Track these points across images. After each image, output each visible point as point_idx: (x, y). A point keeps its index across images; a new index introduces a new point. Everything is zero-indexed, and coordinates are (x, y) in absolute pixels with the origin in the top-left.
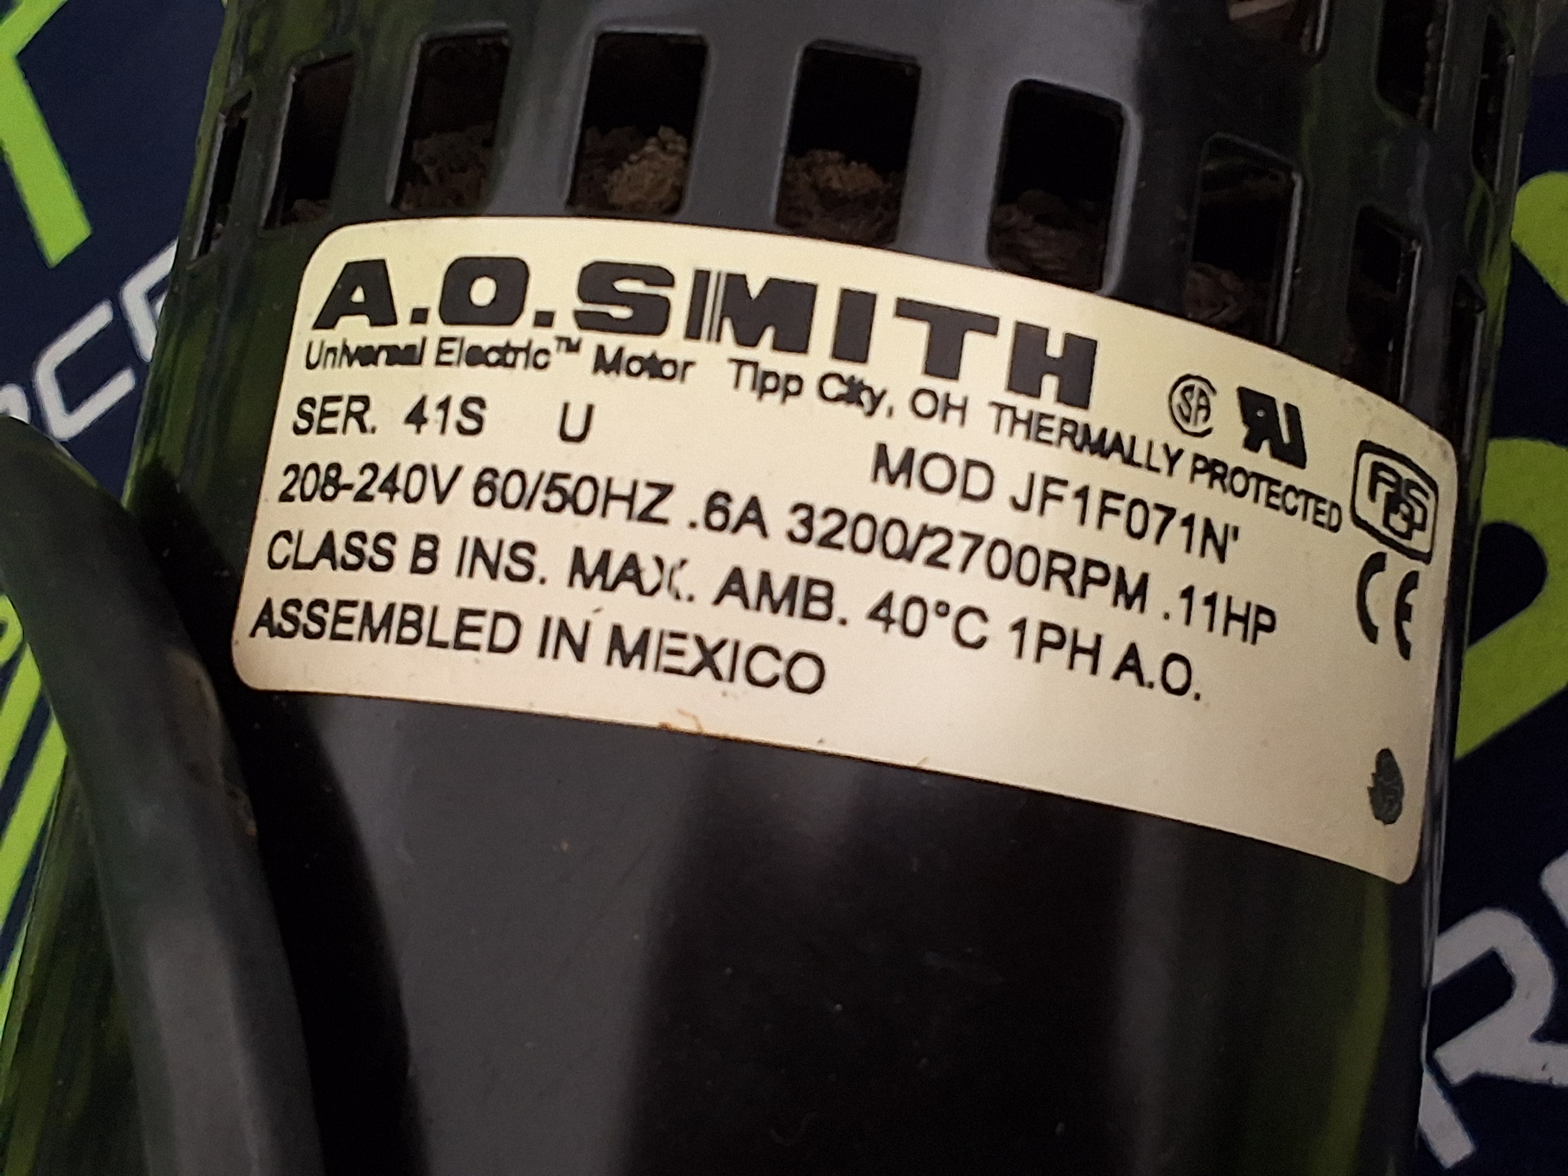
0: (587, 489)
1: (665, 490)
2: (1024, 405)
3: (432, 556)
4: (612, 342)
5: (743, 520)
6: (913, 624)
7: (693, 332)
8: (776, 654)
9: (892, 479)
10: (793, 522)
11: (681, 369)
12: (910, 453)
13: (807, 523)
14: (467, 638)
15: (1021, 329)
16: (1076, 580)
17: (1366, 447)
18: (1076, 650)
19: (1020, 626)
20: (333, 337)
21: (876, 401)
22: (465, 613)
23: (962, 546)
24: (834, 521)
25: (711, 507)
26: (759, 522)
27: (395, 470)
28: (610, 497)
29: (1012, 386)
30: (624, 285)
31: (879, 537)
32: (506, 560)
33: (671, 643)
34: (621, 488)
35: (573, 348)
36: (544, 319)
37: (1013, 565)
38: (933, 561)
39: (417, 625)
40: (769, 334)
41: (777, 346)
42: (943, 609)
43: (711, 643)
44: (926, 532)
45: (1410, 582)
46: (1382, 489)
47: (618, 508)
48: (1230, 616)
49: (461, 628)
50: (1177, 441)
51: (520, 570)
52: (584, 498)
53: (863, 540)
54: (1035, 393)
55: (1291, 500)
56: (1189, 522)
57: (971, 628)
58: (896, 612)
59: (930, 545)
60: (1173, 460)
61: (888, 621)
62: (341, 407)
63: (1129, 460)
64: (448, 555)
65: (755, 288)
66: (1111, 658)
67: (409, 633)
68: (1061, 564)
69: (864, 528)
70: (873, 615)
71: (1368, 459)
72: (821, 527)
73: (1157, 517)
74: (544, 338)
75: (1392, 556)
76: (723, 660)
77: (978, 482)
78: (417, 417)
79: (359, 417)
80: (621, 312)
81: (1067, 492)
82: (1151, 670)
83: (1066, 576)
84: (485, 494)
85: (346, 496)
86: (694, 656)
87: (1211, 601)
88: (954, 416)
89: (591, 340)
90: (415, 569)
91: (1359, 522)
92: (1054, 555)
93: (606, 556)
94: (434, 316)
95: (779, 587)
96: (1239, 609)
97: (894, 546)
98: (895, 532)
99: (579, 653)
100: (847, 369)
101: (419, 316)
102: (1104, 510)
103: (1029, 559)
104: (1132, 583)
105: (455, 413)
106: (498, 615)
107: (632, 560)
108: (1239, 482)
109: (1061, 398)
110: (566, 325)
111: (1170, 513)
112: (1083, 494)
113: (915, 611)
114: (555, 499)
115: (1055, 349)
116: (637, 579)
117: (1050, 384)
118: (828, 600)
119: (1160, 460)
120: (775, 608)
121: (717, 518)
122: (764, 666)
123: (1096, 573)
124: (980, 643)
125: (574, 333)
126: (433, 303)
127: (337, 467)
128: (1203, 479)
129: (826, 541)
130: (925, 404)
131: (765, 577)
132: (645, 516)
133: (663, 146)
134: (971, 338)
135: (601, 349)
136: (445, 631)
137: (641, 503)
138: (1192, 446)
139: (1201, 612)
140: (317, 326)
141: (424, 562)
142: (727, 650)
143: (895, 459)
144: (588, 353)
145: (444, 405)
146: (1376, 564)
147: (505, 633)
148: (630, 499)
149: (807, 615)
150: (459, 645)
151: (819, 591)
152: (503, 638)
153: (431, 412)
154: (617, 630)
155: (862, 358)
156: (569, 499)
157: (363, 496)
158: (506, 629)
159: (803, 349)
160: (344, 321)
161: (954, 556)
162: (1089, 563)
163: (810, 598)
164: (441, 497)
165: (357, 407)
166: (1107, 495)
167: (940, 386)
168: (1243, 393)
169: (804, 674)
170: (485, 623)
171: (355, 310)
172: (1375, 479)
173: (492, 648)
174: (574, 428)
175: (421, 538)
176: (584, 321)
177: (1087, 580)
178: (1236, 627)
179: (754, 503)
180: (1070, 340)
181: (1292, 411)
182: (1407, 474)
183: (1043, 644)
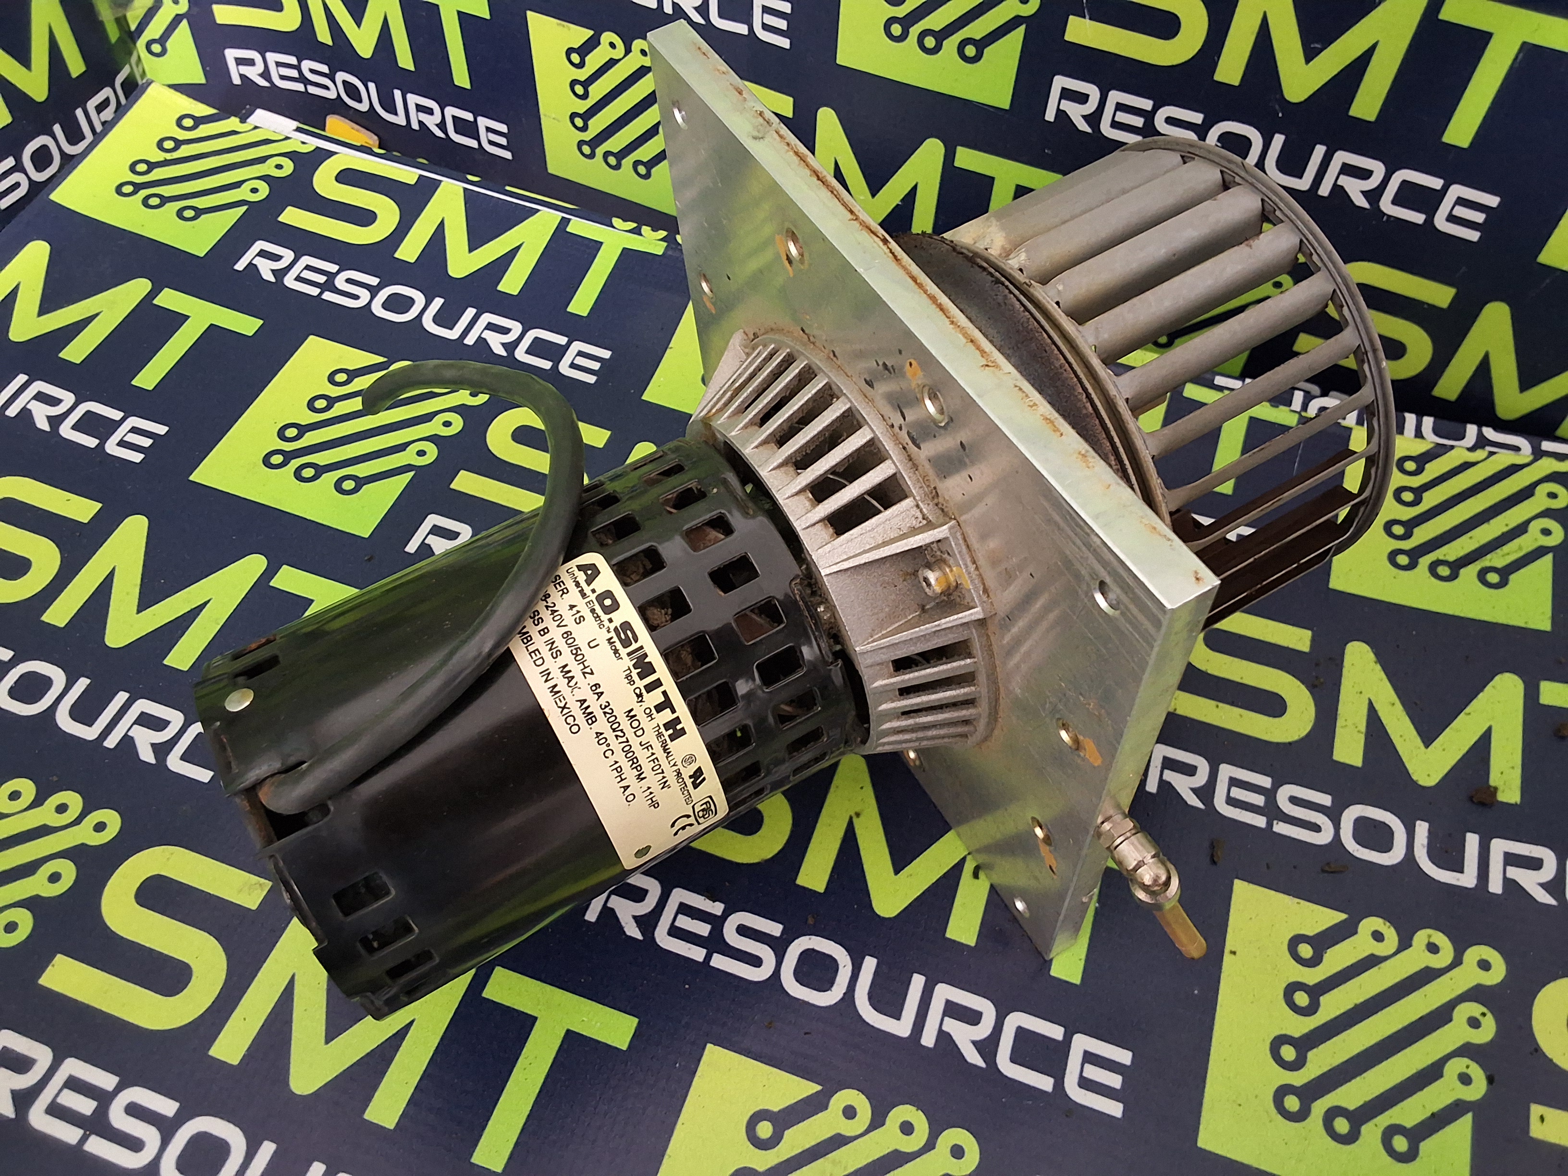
0: (581, 657)
1: (592, 673)
2: (662, 729)
3: (545, 633)
4: (615, 639)
5: (597, 694)
6: (601, 742)
7: (629, 654)
8: (575, 720)
9: (627, 716)
10: (604, 704)
11: (620, 658)
12: (635, 716)
13: (606, 707)
14: (533, 654)
15: (678, 718)
16: (634, 766)
17: (710, 797)
18: (620, 776)
19: (616, 762)
20: (577, 573)
21: (641, 701)
22: (537, 650)
23: (624, 739)
24: (610, 711)
25: (595, 685)
26: (599, 697)
27: (557, 611)
28: (583, 663)
29: (664, 725)
30: (629, 632)
31: (613, 723)
32: (554, 651)
33: (561, 698)
34: (586, 664)
35: (609, 631)
36: (610, 621)
37: (628, 752)
38: (617, 736)
39: (528, 641)
40: (639, 670)
41: (638, 673)
42: (608, 745)
43: (567, 706)
44: (622, 731)
45: (691, 825)
46: (704, 806)
47: (582, 666)
48: (651, 799)
49: (534, 652)
50: (679, 763)
51: (555, 655)
52: (579, 658)
53: (610, 720)
54: (667, 730)
55: (686, 792)
56: (664, 777)
57: (609, 753)
58: (601, 737)
59: (619, 733)
60: (674, 765)
61: (598, 737)
62: (563, 587)
63: (667, 757)
64: (547, 637)
65: (647, 660)
66: (623, 784)
67: (525, 641)
68: (635, 761)
69: (613, 718)
70: (597, 733)
71: (708, 799)
72: (607, 710)
73: (660, 771)
74: (606, 623)
75: (693, 818)
76: (566, 711)
77: (640, 733)
78: (572, 607)
79: (563, 593)
80: (623, 636)
81: (651, 751)
82: (627, 793)
83: (633, 763)
84: (565, 636)
85: (545, 603)
86: (562, 705)
87: (651, 793)
88: (650, 718)
89: (613, 634)
90: (539, 632)
91: (693, 807)
92: (636, 758)
93: (570, 671)
94: (596, 594)
95: (588, 711)
96: (654, 799)
97: (614, 727)
98: (617, 725)
99: (546, 681)
100: (643, 691)
101: (594, 591)
102: (653, 760)
103: (631, 754)
104: (642, 776)
105: (578, 616)
106: (542, 658)
107: (573, 677)
108: (680, 780)
109: (670, 736)
110: (612, 626)
111: (663, 772)
112: (653, 754)
113: (604, 740)
114: (574, 652)
115: (679, 727)
116: (569, 682)
117: (671, 731)
118: (593, 722)
119: (672, 763)
120: (584, 713)
121: (594, 688)
122: (570, 720)
123: (639, 768)
124: (607, 757)
125: (612, 630)
126: (598, 592)
127: (550, 596)
128: (675, 773)
129: (605, 713)
130: (648, 711)
131: (588, 707)
132: (584, 673)
133: (666, 614)
134: (668, 710)
135: (611, 638)
136: (531, 649)
137: (586, 670)
138: (680, 766)
139: (648, 793)
140: (577, 566)
141: (542, 633)
142: (568, 710)
143: (632, 714)
144: (609, 636)
145: (578, 612)
146: (688, 816)
147: (539, 662)
148: (585, 668)
149: (587, 720)
150: (530, 654)
151: (594, 719)
152: (538, 663)
153: (575, 609)
154: (556, 686)
155: (648, 692)
156: (577, 655)
157: (547, 607)
158: (540, 661)
159: (641, 679)
160: (582, 573)
161: (621, 740)
162: (640, 765)
163: (591, 718)
164: (558, 626)
165: (565, 591)
166: (657, 758)
167: (654, 711)
168: (700, 768)
169: (575, 729)
170: (539, 656)
171: (586, 574)
172: (706, 803)
173: (534, 662)
174: (592, 644)
175: (546, 628)
176: (616, 629)
177: (636, 768)
178: (650, 801)
179: (602, 693)
180: (683, 729)
181: (704, 779)
182: (713, 807)
183: (616, 769)
